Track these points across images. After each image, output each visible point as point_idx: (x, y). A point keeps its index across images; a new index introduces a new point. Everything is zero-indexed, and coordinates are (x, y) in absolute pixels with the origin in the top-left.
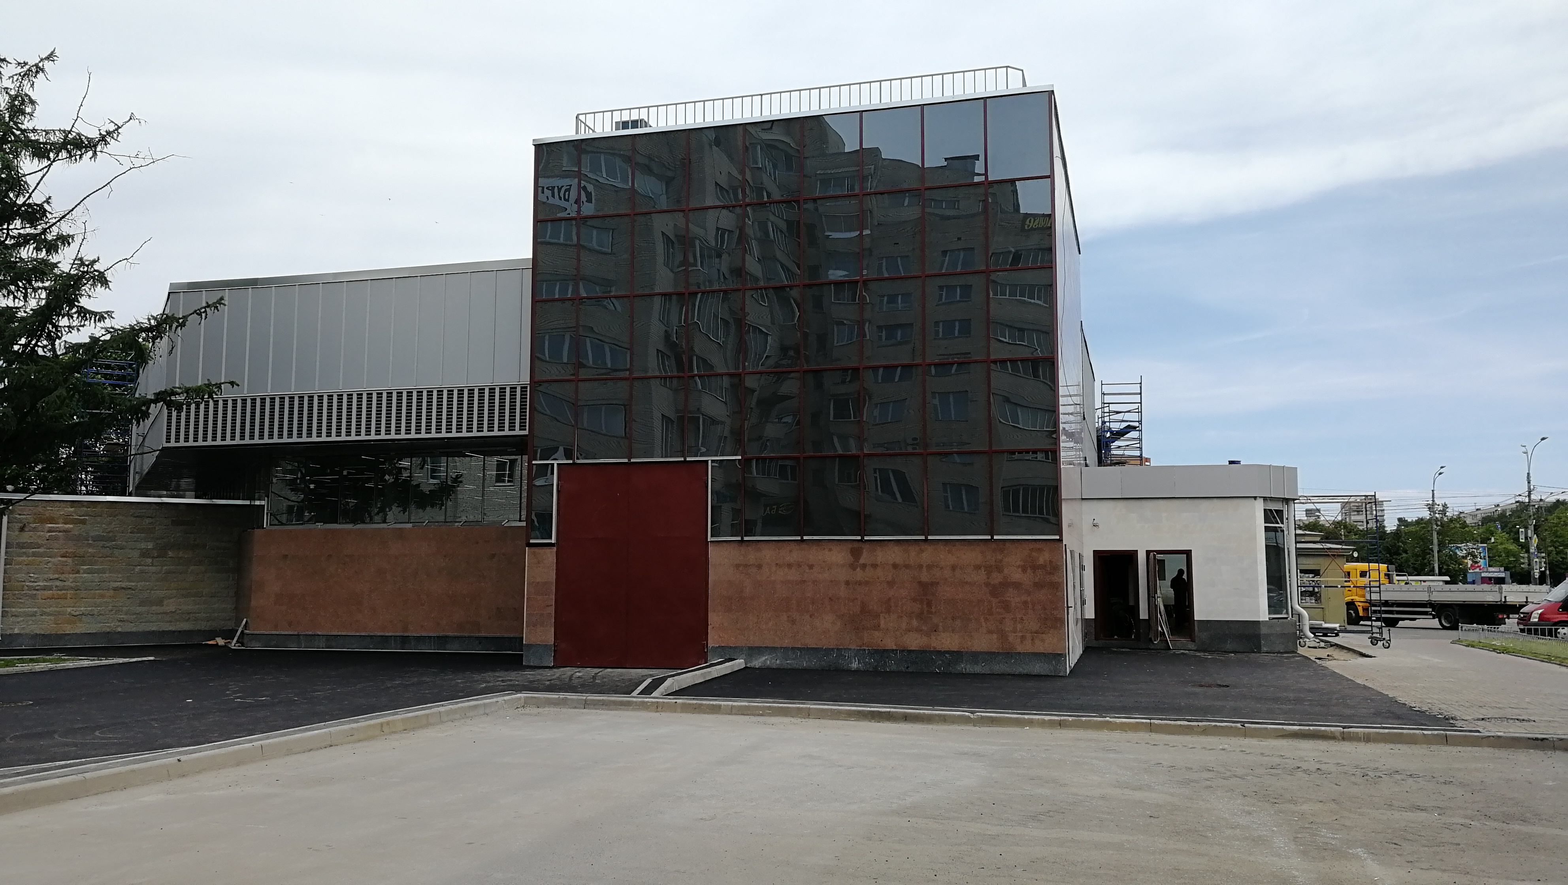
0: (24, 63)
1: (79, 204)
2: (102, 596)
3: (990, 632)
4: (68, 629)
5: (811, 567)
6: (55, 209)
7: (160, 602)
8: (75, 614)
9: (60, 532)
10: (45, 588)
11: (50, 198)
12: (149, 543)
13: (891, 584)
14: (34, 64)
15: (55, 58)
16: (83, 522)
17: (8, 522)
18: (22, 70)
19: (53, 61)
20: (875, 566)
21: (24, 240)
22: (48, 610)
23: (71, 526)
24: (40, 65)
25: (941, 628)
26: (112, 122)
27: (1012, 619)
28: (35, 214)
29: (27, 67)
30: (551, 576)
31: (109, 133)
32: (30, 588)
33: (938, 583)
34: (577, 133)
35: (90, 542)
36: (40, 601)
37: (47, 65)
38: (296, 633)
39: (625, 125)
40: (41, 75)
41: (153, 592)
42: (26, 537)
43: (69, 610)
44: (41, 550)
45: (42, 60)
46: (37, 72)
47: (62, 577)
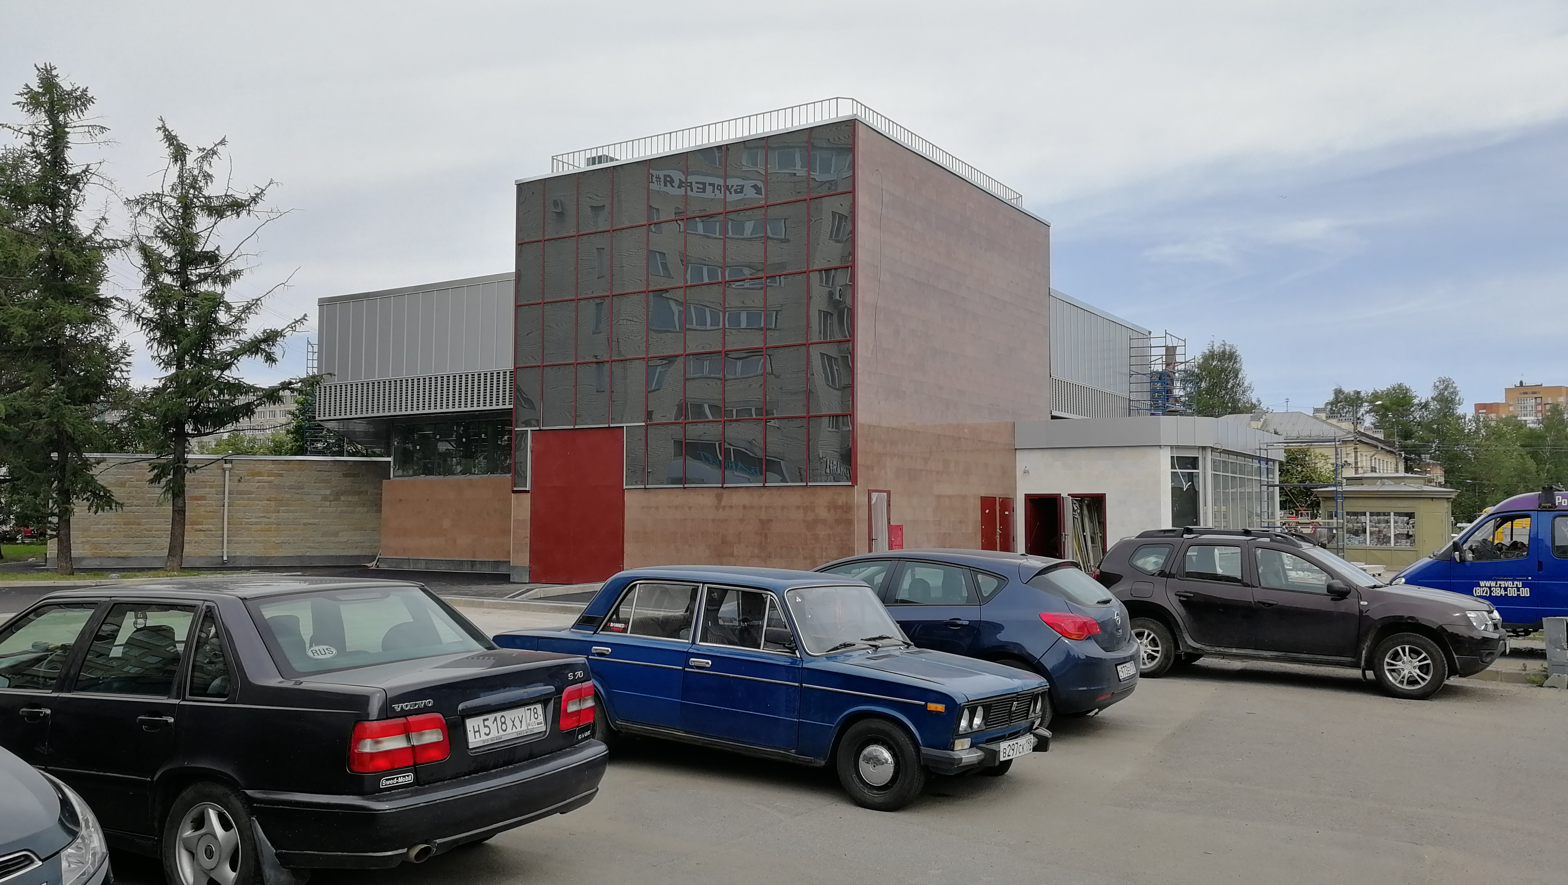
0: (203, 148)
1: (237, 249)
2: (296, 530)
3: (805, 558)
4: (273, 553)
5: (690, 508)
6: (224, 253)
7: (336, 534)
8: (276, 542)
9: (266, 482)
10: (256, 523)
11: (219, 246)
12: (327, 491)
13: (742, 521)
14: (210, 148)
15: (226, 143)
16: (281, 475)
17: (230, 476)
18: (203, 153)
19: (225, 145)
20: (731, 507)
21: (204, 278)
22: (259, 539)
23: (273, 478)
24: (215, 149)
25: (773, 555)
26: (257, 187)
27: (820, 548)
28: (212, 258)
29: (206, 151)
30: (527, 515)
31: (257, 195)
32: (247, 523)
33: (771, 520)
34: (553, 172)
35: (286, 490)
36: (254, 532)
37: (220, 148)
38: (407, 558)
39: (593, 161)
40: (215, 156)
41: (331, 526)
42: (242, 487)
43: (273, 539)
44: (253, 496)
45: (216, 145)
46: (213, 154)
47: (268, 515)
